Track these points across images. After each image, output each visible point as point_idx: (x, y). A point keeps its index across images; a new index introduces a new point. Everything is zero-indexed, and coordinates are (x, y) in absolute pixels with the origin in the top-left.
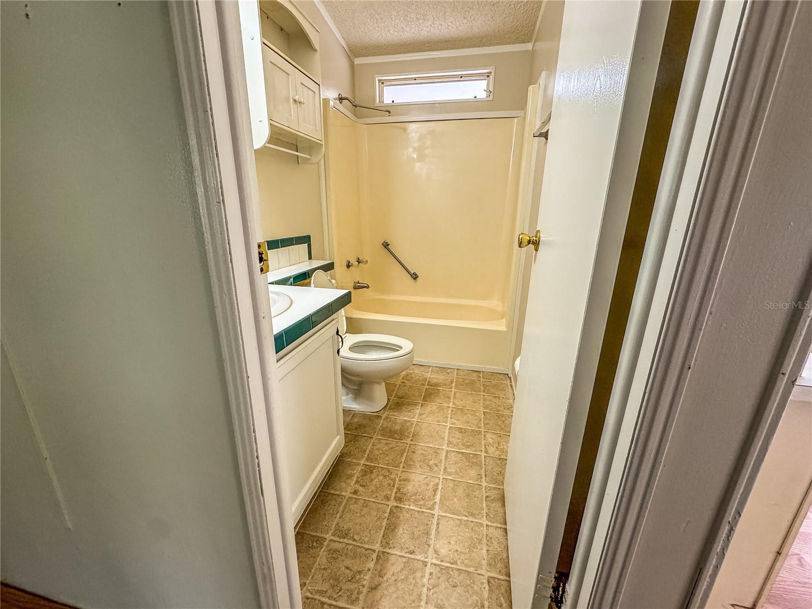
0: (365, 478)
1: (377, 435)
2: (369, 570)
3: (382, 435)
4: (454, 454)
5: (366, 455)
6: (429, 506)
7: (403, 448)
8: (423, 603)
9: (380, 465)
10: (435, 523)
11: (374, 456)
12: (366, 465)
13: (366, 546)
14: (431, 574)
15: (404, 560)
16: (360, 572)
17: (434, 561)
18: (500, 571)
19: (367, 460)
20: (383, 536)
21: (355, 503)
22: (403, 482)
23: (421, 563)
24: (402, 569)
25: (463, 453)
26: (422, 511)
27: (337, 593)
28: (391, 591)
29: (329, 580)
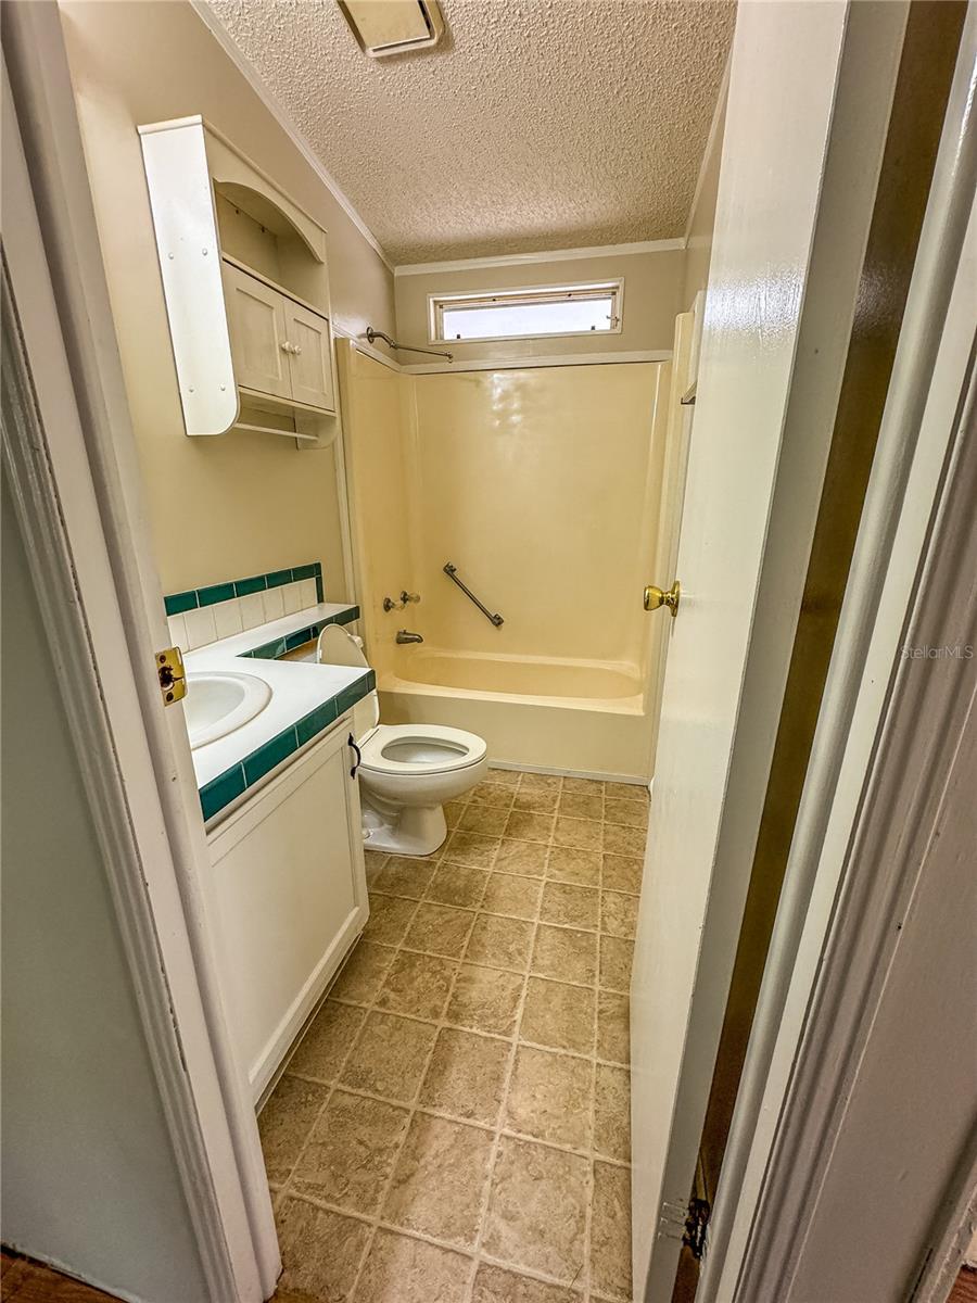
0: (400, 975)
1: (426, 898)
2: (397, 1146)
3: (434, 898)
4: (549, 932)
5: (405, 935)
6: (505, 1028)
7: (468, 919)
8: (483, 1210)
9: (428, 953)
10: (513, 1061)
11: (418, 935)
12: (405, 952)
13: (395, 1102)
14: (500, 1155)
15: (457, 1129)
16: (380, 1151)
17: (507, 1131)
18: (615, 1151)
19: (407, 944)
20: (425, 1084)
21: (382, 1022)
22: (463, 984)
23: (483, 1134)
24: (452, 1146)
25: (565, 930)
26: (492, 1038)
27: (342, 1190)
28: (431, 1187)
29: (329, 1166)
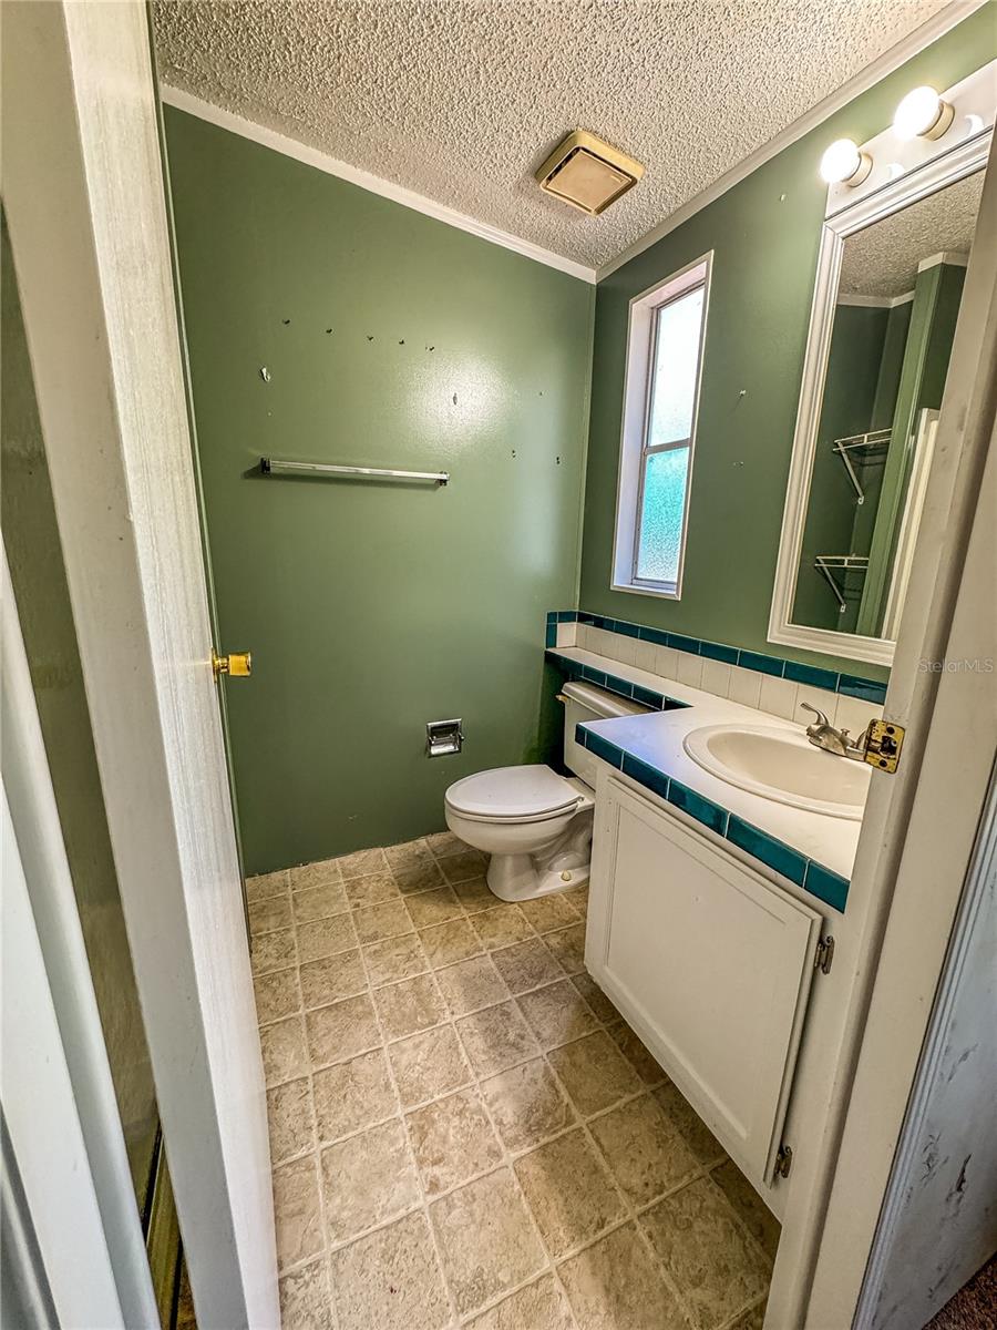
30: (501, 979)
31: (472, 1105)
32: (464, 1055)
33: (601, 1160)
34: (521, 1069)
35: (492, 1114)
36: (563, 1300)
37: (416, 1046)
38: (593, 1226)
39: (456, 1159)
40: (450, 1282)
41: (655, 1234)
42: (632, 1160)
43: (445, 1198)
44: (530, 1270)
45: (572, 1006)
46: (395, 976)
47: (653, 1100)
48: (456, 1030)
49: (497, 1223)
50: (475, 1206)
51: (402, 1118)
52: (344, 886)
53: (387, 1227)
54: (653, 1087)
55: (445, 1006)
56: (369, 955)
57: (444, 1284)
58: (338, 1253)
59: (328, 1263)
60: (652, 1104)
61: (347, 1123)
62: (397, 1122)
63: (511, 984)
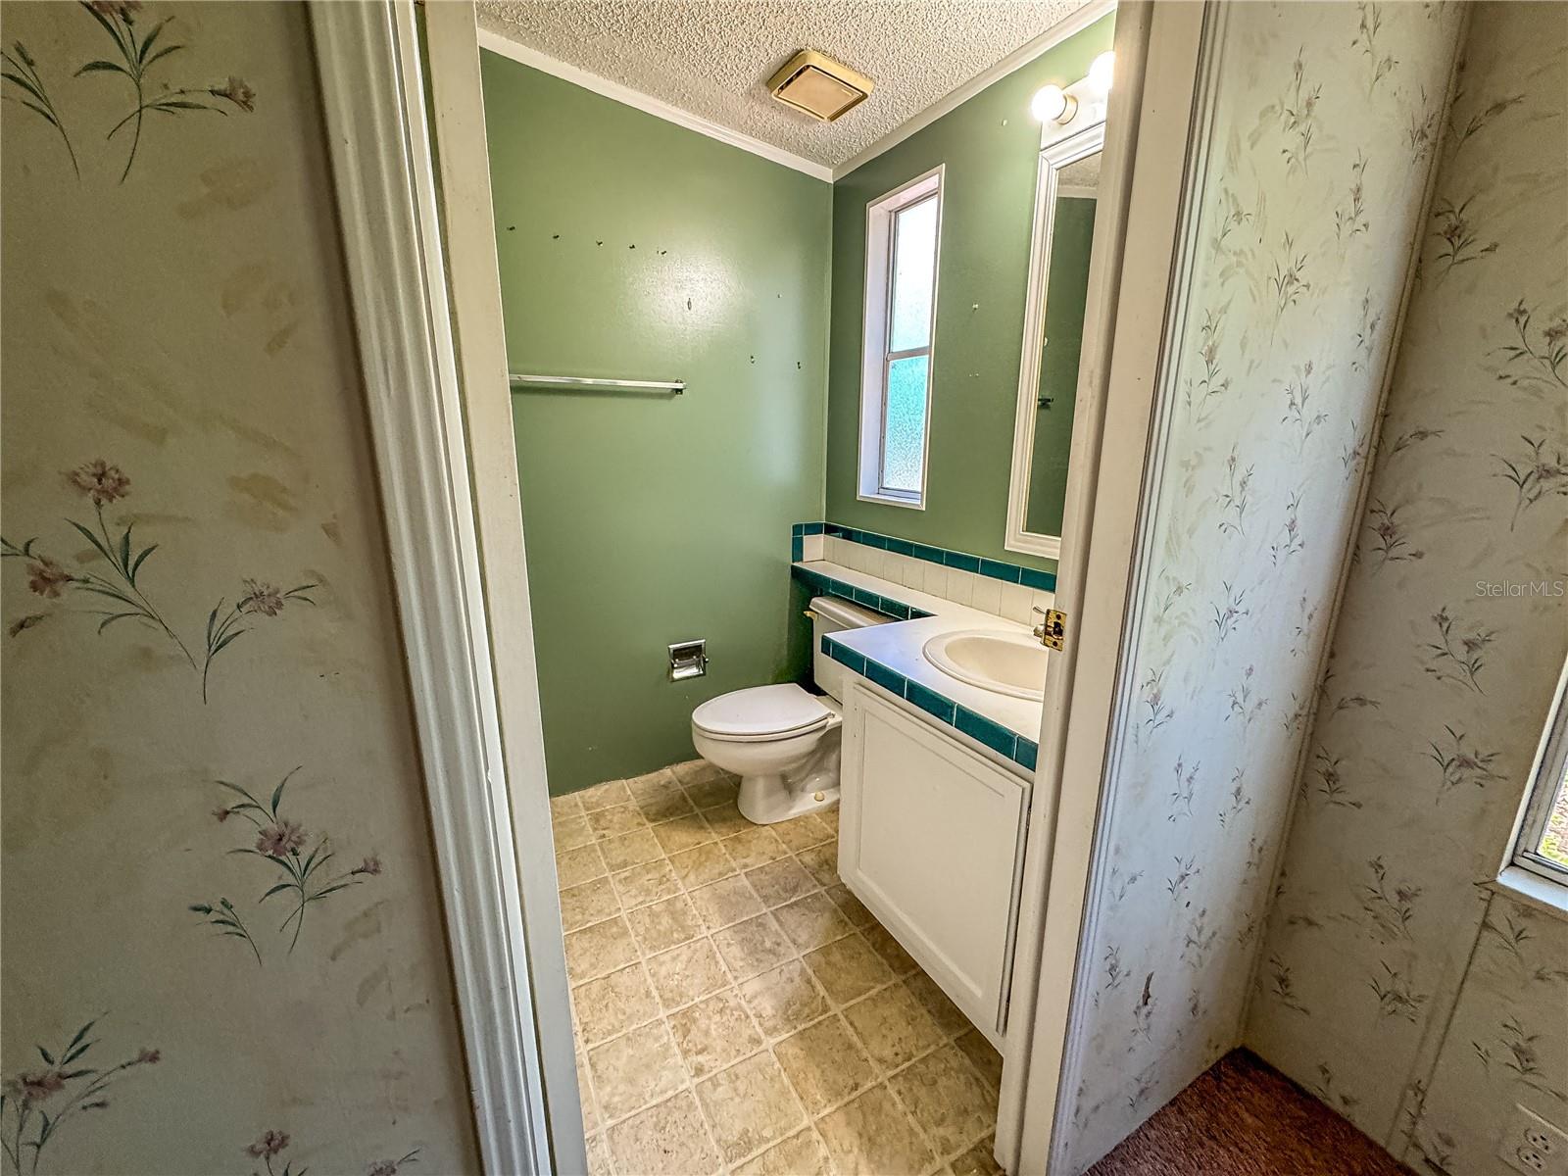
30: (755, 895)
31: (732, 1003)
32: (722, 962)
33: (855, 1039)
34: (778, 970)
35: (751, 1009)
36: (821, 1146)
37: (674, 959)
38: (846, 1091)
39: (718, 1049)
40: (718, 1141)
41: (903, 1090)
42: (884, 1036)
43: (710, 1079)
44: (790, 1128)
45: (827, 915)
46: (648, 899)
47: (904, 987)
48: (711, 940)
49: (760, 1094)
50: (738, 1083)
51: (665, 1020)
52: (586, 819)
53: (656, 1106)
54: (903, 977)
55: (701, 922)
56: (620, 881)
57: (713, 1143)
58: (613, 1128)
59: (604, 1137)
60: (904, 991)
61: (610, 1028)
62: (660, 1022)
63: (766, 899)
